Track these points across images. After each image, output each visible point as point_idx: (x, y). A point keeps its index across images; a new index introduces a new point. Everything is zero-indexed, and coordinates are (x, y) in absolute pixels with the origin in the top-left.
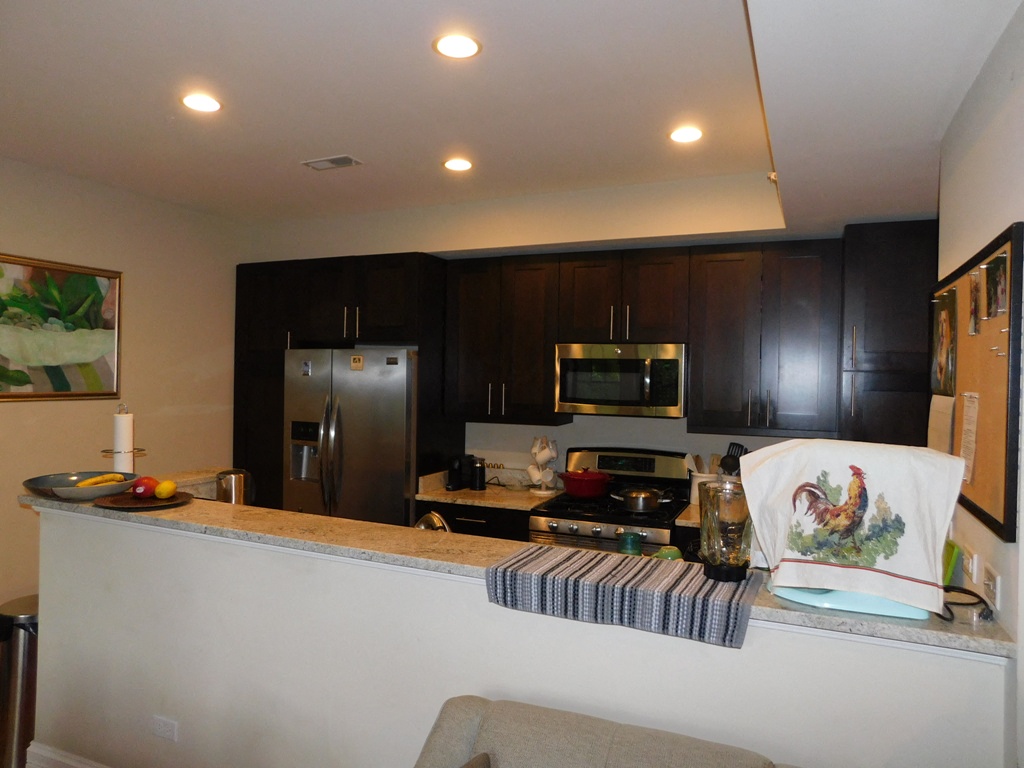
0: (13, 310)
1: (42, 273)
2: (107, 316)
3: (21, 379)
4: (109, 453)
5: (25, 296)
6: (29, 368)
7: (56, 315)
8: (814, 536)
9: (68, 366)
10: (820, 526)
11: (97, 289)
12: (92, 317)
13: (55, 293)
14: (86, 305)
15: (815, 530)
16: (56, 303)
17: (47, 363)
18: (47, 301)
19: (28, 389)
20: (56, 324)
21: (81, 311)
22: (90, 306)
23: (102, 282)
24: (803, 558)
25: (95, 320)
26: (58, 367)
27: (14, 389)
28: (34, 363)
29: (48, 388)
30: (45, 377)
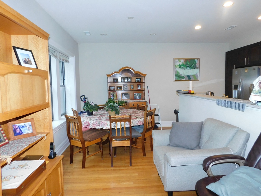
0: (182, 67)
1: (186, 60)
2: (197, 66)
3: (184, 78)
4: (189, 87)
5: (184, 64)
6: (185, 76)
7: (188, 67)
8: (258, 91)
9: (191, 75)
10: (260, 89)
11: (195, 61)
12: (194, 67)
13: (188, 63)
14: (193, 65)
15: (259, 90)
16: (188, 65)
17: (187, 75)
18: (187, 65)
19: (184, 79)
20: (189, 68)
21: (192, 66)
22: (194, 65)
23: (196, 60)
24: (255, 95)
25: (195, 67)
26: (189, 76)
27: (183, 79)
28: (185, 75)
29: (188, 79)
30: (187, 77)
